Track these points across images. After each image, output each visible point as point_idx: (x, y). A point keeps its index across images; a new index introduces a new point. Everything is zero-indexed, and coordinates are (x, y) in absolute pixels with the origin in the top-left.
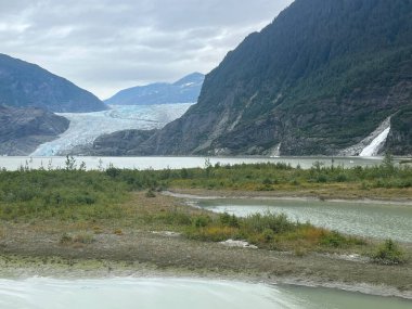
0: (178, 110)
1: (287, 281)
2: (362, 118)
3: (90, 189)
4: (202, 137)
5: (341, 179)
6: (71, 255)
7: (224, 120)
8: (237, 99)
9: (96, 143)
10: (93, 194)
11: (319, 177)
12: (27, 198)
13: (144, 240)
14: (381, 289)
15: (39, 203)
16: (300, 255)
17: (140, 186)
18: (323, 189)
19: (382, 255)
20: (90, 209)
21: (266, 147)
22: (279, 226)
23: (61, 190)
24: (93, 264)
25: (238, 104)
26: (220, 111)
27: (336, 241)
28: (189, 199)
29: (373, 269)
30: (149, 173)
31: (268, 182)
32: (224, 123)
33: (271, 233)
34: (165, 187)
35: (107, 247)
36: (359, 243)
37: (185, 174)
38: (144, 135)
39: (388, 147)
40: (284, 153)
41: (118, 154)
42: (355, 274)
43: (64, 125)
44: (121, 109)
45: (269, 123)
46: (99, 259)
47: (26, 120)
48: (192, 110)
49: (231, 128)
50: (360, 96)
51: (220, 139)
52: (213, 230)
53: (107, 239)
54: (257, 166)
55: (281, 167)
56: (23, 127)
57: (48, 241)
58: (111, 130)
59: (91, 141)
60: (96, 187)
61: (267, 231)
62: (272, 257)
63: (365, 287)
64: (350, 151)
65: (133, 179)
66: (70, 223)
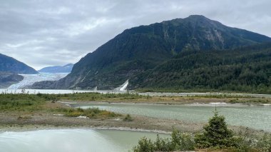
0: (64, 75)
1: (99, 128)
2: (121, 80)
3: (30, 100)
4: (72, 83)
5: (115, 97)
6: (22, 123)
7: (79, 79)
8: (84, 72)
9: (34, 85)
10: (31, 102)
11: (109, 96)
12: (5, 103)
13: (50, 117)
14: (125, 128)
15: (10, 105)
16: (103, 120)
17: (49, 99)
18: (110, 100)
19: (126, 119)
20: (30, 107)
21: (93, 87)
22: (96, 111)
23: (19, 101)
24: (30, 126)
25: (84, 74)
26: (78, 76)
27: (113, 115)
28: (67, 104)
29: (124, 123)
30: (53, 95)
31: (94, 98)
32: (79, 80)
33: (94, 114)
34: (58, 99)
35: (36, 120)
36: (120, 115)
37: (66, 95)
38: (51, 82)
39: (128, 88)
40: (98, 89)
41: (42, 88)
42: (119, 125)
43: (22, 78)
44: (44, 74)
45: (94, 80)
46: (33, 124)
47: (6, 76)
48: (69, 75)
49: (82, 81)
50: (121, 73)
51: (78, 84)
52: (75, 113)
53: (36, 117)
54: (90, 93)
55: (97, 93)
56: (5, 79)
57: (13, 119)
58: (39, 81)
59: (32, 84)
60: (33, 100)
61: (93, 113)
62: (93, 121)
63: (121, 128)
64: (117, 89)
65: (47, 97)
66: (22, 112)
